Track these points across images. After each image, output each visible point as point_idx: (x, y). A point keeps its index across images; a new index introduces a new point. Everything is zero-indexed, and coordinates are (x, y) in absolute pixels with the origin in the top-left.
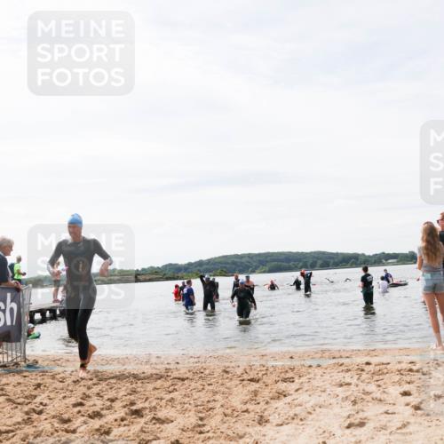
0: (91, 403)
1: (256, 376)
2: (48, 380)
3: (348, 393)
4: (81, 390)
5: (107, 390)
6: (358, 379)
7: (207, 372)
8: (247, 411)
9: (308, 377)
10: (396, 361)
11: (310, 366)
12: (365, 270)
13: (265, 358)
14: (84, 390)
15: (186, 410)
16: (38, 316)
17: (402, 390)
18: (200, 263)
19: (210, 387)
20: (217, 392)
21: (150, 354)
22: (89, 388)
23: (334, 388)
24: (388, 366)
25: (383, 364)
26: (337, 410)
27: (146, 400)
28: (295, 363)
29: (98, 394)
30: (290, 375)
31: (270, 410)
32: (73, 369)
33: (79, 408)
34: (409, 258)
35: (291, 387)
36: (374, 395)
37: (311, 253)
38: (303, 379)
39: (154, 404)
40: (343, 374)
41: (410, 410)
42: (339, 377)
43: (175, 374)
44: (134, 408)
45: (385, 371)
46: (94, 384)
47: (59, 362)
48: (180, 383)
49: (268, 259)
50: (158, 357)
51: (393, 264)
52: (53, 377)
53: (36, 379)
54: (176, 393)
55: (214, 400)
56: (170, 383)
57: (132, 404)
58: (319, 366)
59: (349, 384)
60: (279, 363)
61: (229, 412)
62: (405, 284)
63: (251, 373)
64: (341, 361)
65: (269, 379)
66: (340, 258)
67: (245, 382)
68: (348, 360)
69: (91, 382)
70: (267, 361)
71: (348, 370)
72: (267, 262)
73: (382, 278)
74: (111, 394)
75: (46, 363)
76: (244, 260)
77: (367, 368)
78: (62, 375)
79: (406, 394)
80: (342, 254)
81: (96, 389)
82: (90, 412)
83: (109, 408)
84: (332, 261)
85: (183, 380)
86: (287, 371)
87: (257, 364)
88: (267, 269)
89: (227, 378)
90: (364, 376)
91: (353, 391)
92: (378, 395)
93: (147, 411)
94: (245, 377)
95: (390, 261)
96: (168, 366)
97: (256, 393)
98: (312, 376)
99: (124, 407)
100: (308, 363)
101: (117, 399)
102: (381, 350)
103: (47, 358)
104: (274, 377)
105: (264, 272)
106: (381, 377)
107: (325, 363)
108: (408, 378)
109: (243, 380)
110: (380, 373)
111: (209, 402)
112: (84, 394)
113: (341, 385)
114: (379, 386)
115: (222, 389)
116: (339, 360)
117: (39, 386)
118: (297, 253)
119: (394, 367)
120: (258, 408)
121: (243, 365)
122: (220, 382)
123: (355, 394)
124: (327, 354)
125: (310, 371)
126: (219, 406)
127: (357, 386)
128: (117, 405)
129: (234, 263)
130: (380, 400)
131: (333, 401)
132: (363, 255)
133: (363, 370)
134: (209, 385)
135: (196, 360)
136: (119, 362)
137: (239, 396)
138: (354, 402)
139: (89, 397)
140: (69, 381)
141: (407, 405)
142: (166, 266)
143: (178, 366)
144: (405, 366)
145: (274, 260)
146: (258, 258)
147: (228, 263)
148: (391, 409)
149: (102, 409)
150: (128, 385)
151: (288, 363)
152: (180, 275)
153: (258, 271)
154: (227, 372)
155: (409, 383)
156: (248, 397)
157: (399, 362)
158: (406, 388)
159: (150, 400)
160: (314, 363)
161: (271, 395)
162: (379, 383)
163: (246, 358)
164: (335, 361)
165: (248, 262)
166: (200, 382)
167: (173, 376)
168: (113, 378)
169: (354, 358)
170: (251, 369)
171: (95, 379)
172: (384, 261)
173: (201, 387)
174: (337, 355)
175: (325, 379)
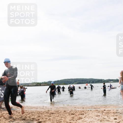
0: (27, 119)
1: (73, 113)
2: (15, 113)
3: (99, 118)
5: (31, 116)
6: (102, 114)
7: (59, 111)
11: (88, 111)
12: (104, 84)
13: (76, 108)
15: (54, 122)
18: (58, 81)
19: (61, 116)
23: (95, 117)
24: (110, 111)
27: (43, 119)
28: (84, 110)
30: (83, 113)
34: (116, 81)
35: (83, 116)
36: (106, 119)
37: (89, 79)
38: (86, 114)
39: (45, 120)
42: (96, 114)
45: (110, 112)
48: (52, 115)
49: (77, 80)
50: (46, 107)
51: (112, 82)
52: (17, 112)
54: (51, 117)
55: (62, 119)
56: (49, 114)
57: (39, 120)
58: (91, 111)
59: (99, 116)
60: (80, 110)
62: (116, 88)
64: (97, 109)
65: (77, 114)
66: (97, 80)
68: (99, 109)
71: (99, 112)
74: (33, 117)
75: (15, 108)
76: (70, 80)
77: (104, 111)
78: (19, 111)
79: (115, 119)
80: (98, 79)
81: (28, 116)
83: (32, 121)
84: (95, 81)
85: (53, 113)
86: (82, 112)
87: (74, 110)
88: (76, 83)
90: (104, 114)
93: (43, 122)
94: (70, 113)
95: (111, 81)
96: (49, 110)
97: (73, 118)
98: (89, 113)
99: (37, 121)
100: (88, 110)
104: (78, 113)
105: (75, 84)
106: (108, 114)
107: (92, 110)
108: (116, 115)
109: (70, 114)
110: (108, 113)
111: (60, 120)
112: (25, 117)
113: (97, 116)
115: (64, 116)
118: (85, 79)
119: (112, 111)
120: (74, 122)
121: (70, 110)
122: (63, 114)
123: (101, 119)
124: (93, 107)
126: (63, 121)
127: (102, 116)
129: (67, 81)
130: (108, 121)
131: (95, 120)
132: (104, 80)
133: (103, 112)
135: (56, 108)
136: (35, 108)
137: (68, 118)
138: (101, 121)
140: (21, 113)
141: (116, 122)
142: (49, 82)
143: (52, 110)
144: (115, 111)
145: (79, 81)
146: (74, 80)
147: (66, 81)
150: (37, 114)
151: (82, 110)
153: (74, 84)
154: (65, 112)
156: (71, 119)
157: (113, 110)
158: (116, 117)
160: (90, 110)
161: (77, 118)
162: (107, 116)
163: (70, 108)
164: (95, 109)
165: (71, 81)
166: (58, 114)
167: (50, 112)
168: (33, 112)
169: (101, 109)
170: (72, 111)
171: (28, 113)
172: (109, 81)
173: (58, 116)
174: (96, 107)
175: (93, 114)
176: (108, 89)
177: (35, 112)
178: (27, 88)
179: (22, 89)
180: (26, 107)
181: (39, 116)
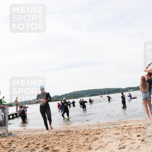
0: (31, 146)
1: (87, 133)
2: (16, 139)
3: (119, 137)
5: (36, 141)
6: (122, 132)
7: (70, 133)
8: (84, 146)
9: (105, 132)
11: (106, 128)
13: (90, 126)
15: (64, 146)
16: (11, 117)
17: (137, 135)
18: (66, 95)
19: (72, 138)
20: (74, 140)
23: (114, 136)
24: (132, 127)
25: (130, 126)
26: (115, 143)
27: (50, 144)
28: (100, 127)
29: (33, 143)
30: (99, 132)
31: (93, 144)
32: (24, 134)
33: (27, 148)
34: (137, 89)
35: (99, 136)
36: (128, 137)
37: (104, 89)
38: (103, 133)
39: (52, 145)
40: (117, 130)
41: (140, 142)
42: (116, 131)
44: (46, 147)
45: (131, 128)
47: (19, 132)
48: (61, 137)
49: (89, 92)
51: (132, 91)
52: (17, 138)
53: (11, 139)
54: (60, 141)
55: (73, 142)
56: (58, 137)
57: (45, 145)
58: (109, 128)
59: (119, 134)
60: (95, 128)
61: (78, 146)
64: (116, 126)
65: (92, 134)
66: (114, 90)
67: (84, 135)
68: (118, 125)
71: (119, 129)
73: (128, 96)
74: (38, 142)
75: (15, 133)
76: (81, 93)
77: (125, 128)
78: (21, 137)
79: (139, 136)
80: (114, 88)
81: (32, 141)
83: (37, 148)
84: (111, 91)
85: (62, 136)
86: (98, 131)
87: (87, 129)
88: (89, 95)
89: (77, 134)
90: (124, 130)
91: (120, 136)
92: (129, 137)
93: (50, 148)
94: (84, 133)
96: (57, 131)
97: (87, 139)
98: (106, 132)
99: (43, 147)
101: (40, 144)
102: (130, 121)
103: (15, 131)
104: (93, 133)
105: (87, 97)
106: (130, 131)
107: (111, 127)
108: (139, 130)
109: (83, 135)
110: (129, 129)
111: (71, 143)
112: (28, 143)
113: (116, 134)
114: (129, 134)
115: (76, 138)
116: (115, 126)
117: (13, 141)
118: (99, 89)
119: (134, 127)
120: (88, 144)
121: (83, 129)
122: (75, 136)
123: (121, 137)
124: (111, 124)
125: (105, 130)
126: (75, 144)
127: (122, 134)
128: (40, 146)
129: (78, 94)
130: (130, 139)
131: (114, 140)
132: (122, 88)
133: (123, 129)
134: (71, 137)
135: (66, 129)
136: (40, 131)
137: (82, 140)
138: (121, 140)
139: (30, 144)
140: (23, 139)
141: (139, 140)
142: (54, 96)
144: (138, 126)
145: (91, 92)
146: (86, 92)
147: (75, 94)
149: (35, 148)
150: (43, 139)
151: (98, 128)
152: (59, 99)
154: (77, 132)
155: (139, 132)
156: (85, 141)
157: (136, 125)
158: (139, 134)
160: (107, 127)
161: (93, 139)
162: (129, 133)
163: (83, 127)
164: (114, 126)
165: (83, 93)
166: (68, 136)
167: (59, 135)
169: (120, 125)
170: (85, 131)
171: (32, 138)
172: (129, 90)
173: (68, 138)
174: (114, 124)
175: (111, 133)
176: (128, 100)
178: (28, 107)
179: (22, 109)
180: (29, 130)
181: (46, 141)
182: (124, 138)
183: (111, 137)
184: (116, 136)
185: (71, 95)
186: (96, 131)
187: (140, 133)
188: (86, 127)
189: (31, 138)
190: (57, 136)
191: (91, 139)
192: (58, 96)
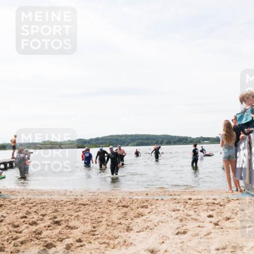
0: (31, 217)
1: (126, 204)
3: (178, 215)
4: (25, 209)
5: (41, 210)
6: (184, 207)
7: (99, 201)
8: (120, 224)
9: (156, 205)
10: (206, 198)
11: (157, 200)
12: (195, 146)
13: (132, 194)
14: (28, 209)
15: (85, 222)
16: (2, 166)
17: (208, 214)
18: (97, 139)
19: (100, 210)
20: (104, 213)
21: (66, 190)
22: (30, 208)
23: (170, 212)
24: (201, 201)
25: (198, 199)
26: (171, 224)
27: (63, 216)
28: (149, 197)
29: (35, 212)
30: (146, 204)
31: (134, 223)
32: (22, 197)
33: (24, 219)
34: (215, 141)
35: (147, 211)
36: (192, 217)
37: (161, 135)
38: (153, 207)
39: (67, 218)
40: (175, 205)
41: (212, 225)
42: (173, 206)
43: (80, 202)
44: (56, 220)
45: (199, 203)
46: (34, 206)
47: (13, 193)
48: (83, 207)
49: (137, 138)
50: (71, 192)
51: (207, 143)
52: (10, 201)
54: (80, 212)
55: (102, 217)
56: (77, 206)
57: (55, 218)
58: (162, 199)
59: (179, 210)
60: (140, 198)
61: (110, 224)
62: (213, 155)
63: (124, 202)
64: (175, 197)
65: (134, 206)
66: (177, 139)
67: (120, 207)
68: (179, 197)
69: (32, 205)
70: (133, 196)
71: (179, 203)
72: (136, 140)
74: (43, 212)
75: (6, 193)
76: (123, 138)
77: (189, 202)
78: (15, 200)
79: (210, 216)
80: (178, 137)
81: (34, 209)
82: (30, 222)
83: (41, 220)
84: (172, 141)
85: (85, 205)
86: (144, 202)
87: (127, 197)
88: (135, 143)
89: (110, 205)
90: (188, 206)
91: (180, 214)
92: (195, 216)
93: (63, 222)
94: (120, 204)
95: (205, 142)
96: (76, 197)
97: (126, 214)
98: (158, 205)
99: (50, 219)
100: (157, 198)
101: (46, 215)
102: (198, 192)
103: (6, 191)
104: (136, 205)
105: (131, 146)
106: (197, 207)
107: (166, 198)
108: (212, 208)
109: (119, 206)
110: (197, 204)
111: (99, 218)
112: (27, 211)
113: (174, 211)
114: (196, 212)
115: (107, 211)
117: (1, 206)
118: (153, 135)
119: (204, 201)
120: (127, 222)
121: (119, 198)
122: (106, 207)
123: (182, 216)
124: (167, 193)
125: (157, 202)
126: (104, 220)
127: (183, 211)
128: (46, 218)
129: (117, 140)
130: (196, 220)
131: (169, 219)
132: (190, 138)
133: (187, 203)
134: (99, 208)
135: (93, 194)
136: (48, 194)
137: (116, 215)
138: (181, 220)
139: (30, 213)
140: (19, 204)
141: (211, 222)
142: (78, 140)
143: (82, 197)
144: (211, 201)
145: (139, 139)
146: (131, 138)
147: (113, 140)
148: (202, 225)
149: (37, 220)
150: (53, 207)
151: (145, 197)
152: (85, 145)
154: (110, 202)
155: (212, 210)
156: (121, 216)
157: (208, 199)
158: (211, 213)
159: (65, 216)
160: (160, 198)
161: (134, 215)
162: (195, 210)
163: (121, 194)
164: (172, 197)
165: (125, 139)
166: (94, 207)
168: (45, 203)
169: (182, 196)
170: (124, 200)
171: (34, 203)
172: (202, 142)
173: (95, 210)
174: (173, 193)
175: (165, 207)
177: (48, 201)
178: (32, 153)
179: (22, 155)
180: (30, 192)
181: (56, 211)
182: (187, 217)
183: (165, 214)
184: (174, 213)
185: (105, 140)
186: (141, 203)
187: (213, 212)
188: (125, 194)
189: (32, 203)
190: (76, 204)
191: (132, 214)
192: (83, 139)
